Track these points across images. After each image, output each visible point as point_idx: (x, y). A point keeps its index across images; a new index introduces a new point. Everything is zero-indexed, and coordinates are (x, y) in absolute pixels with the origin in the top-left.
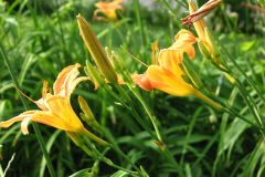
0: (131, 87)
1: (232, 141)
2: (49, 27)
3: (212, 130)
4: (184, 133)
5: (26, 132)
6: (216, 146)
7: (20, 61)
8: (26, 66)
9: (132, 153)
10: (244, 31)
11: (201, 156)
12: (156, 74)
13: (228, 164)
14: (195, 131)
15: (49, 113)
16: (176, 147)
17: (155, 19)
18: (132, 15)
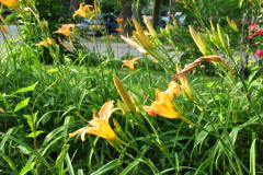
0: (144, 114)
1: (203, 139)
2: (96, 74)
3: (190, 133)
4: (174, 135)
5: (83, 139)
6: (193, 142)
7: (79, 93)
8: (82, 97)
9: (144, 146)
10: (208, 74)
11: (184, 148)
12: (158, 106)
13: (200, 153)
14: (180, 133)
15: (97, 129)
16: (170, 143)
17: (157, 67)
18: (144, 65)
